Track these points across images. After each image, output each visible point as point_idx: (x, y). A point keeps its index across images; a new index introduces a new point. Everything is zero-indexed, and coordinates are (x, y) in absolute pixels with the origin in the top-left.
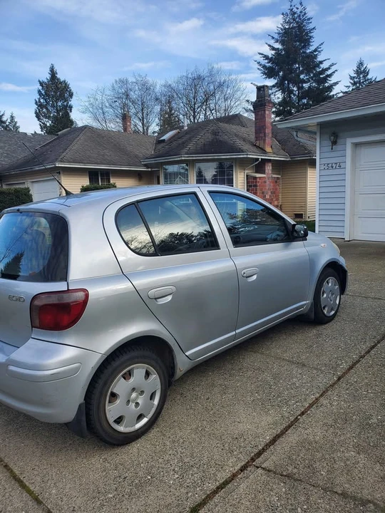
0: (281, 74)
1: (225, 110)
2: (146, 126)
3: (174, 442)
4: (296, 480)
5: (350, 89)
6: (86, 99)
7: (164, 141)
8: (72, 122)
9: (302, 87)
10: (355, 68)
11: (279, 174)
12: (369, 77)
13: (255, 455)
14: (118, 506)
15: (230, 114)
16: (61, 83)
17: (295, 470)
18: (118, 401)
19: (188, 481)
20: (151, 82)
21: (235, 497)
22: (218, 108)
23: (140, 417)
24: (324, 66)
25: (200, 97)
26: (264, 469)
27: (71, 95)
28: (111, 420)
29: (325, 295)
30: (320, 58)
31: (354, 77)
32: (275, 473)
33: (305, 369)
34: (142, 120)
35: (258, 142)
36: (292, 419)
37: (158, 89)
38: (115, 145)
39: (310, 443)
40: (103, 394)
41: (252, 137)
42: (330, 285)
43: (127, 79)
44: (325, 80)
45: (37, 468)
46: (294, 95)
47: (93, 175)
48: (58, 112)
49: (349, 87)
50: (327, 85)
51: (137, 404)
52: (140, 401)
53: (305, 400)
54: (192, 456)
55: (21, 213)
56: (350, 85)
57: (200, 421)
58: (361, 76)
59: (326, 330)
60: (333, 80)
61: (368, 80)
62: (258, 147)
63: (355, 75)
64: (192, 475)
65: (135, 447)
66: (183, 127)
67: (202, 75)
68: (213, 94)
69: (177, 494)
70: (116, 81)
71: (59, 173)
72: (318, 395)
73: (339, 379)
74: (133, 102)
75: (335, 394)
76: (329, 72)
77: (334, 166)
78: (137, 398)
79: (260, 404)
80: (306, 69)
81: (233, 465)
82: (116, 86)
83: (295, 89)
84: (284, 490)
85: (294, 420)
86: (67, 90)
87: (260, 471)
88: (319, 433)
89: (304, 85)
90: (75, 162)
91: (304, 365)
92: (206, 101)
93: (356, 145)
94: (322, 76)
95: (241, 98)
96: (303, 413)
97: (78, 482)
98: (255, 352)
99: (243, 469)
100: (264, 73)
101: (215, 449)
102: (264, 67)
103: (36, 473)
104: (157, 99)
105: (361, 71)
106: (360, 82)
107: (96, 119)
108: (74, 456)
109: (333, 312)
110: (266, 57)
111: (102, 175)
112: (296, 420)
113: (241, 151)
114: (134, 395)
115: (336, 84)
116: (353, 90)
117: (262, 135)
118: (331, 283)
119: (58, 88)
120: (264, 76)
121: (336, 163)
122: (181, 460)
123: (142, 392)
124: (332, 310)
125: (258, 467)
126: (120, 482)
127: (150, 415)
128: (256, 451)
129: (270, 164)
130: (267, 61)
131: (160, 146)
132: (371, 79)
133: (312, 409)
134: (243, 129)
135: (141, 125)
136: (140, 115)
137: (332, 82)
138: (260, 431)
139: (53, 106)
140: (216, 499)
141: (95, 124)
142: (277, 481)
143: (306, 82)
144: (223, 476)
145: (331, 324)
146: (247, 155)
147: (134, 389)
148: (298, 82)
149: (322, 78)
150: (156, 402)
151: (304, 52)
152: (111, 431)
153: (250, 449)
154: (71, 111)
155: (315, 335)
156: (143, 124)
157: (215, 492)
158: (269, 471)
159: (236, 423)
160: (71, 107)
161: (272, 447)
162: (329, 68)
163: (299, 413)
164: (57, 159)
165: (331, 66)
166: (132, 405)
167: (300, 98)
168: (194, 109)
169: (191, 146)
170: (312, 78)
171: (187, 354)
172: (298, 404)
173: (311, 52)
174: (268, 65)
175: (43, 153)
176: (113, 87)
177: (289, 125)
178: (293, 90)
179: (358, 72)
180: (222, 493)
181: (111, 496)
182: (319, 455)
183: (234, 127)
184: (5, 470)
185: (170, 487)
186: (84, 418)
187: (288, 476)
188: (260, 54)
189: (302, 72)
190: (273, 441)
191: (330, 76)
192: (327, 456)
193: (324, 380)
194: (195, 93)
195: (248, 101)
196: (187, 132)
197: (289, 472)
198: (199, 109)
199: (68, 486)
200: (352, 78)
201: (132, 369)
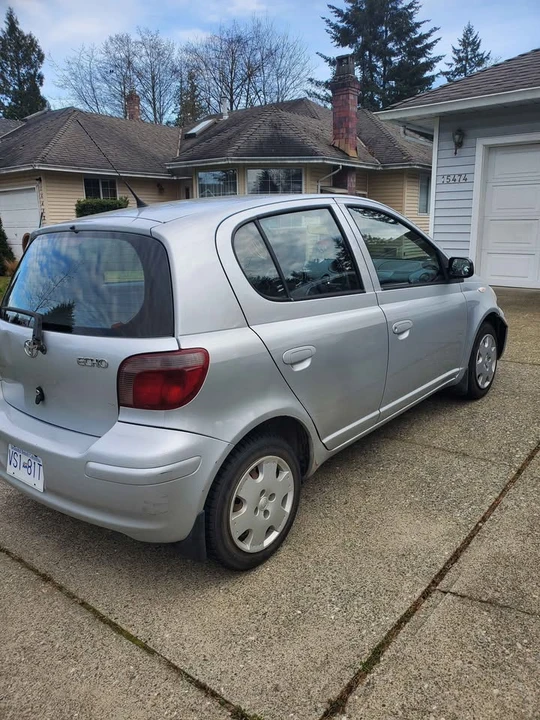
0: (360, 40)
1: (277, 93)
2: (159, 113)
3: (317, 563)
4: (502, 607)
5: (453, 68)
6: (65, 66)
7: (193, 136)
8: (43, 102)
9: (391, 62)
10: (461, 37)
11: (365, 190)
12: (480, 51)
13: (436, 577)
14: (268, 651)
15: (286, 99)
16: (24, 38)
17: (497, 595)
18: (244, 510)
19: (356, 614)
20: (165, 43)
21: (427, 632)
22: (269, 88)
23: (269, 530)
24: (421, 31)
25: (241, 72)
26: (454, 594)
27: (41, 58)
28: (236, 536)
29: (480, 361)
30: (416, 19)
31: (459, 51)
32: (470, 599)
33: (469, 460)
34: (153, 103)
35: (337, 142)
36: (472, 527)
37: (176, 56)
38: (122, 140)
39: (506, 559)
40: (226, 501)
41: (329, 135)
42: (486, 345)
43: (127, 37)
44: (423, 52)
45: (130, 605)
46: (378, 73)
47: (91, 184)
48: (20, 84)
49: (452, 65)
50: (422, 60)
51: (266, 512)
52: (269, 508)
53: (482, 501)
54: (349, 579)
55: (77, 232)
56: (453, 62)
57: (344, 533)
58: (469, 49)
59: (481, 407)
60: (434, 52)
61: (478, 55)
62: (338, 149)
63: (461, 48)
64: (358, 607)
65: (264, 573)
66: (221, 115)
67: (243, 36)
68: (260, 68)
69: (346, 632)
70: (111, 40)
71: (40, 180)
72: (497, 495)
73: (519, 472)
74: (139, 75)
75: (521, 492)
76: (429, 40)
77: (457, 178)
78: (266, 503)
79: (422, 508)
80: (396, 34)
81: (411, 591)
82: (112, 47)
83: (379, 64)
84: (490, 620)
85: (475, 529)
86: (34, 50)
87: (449, 597)
88: (514, 545)
89: (393, 59)
90: (64, 163)
91: (465, 455)
92: (249, 76)
93: (490, 149)
94: (418, 46)
95: (301, 76)
96: (484, 520)
97: (198, 623)
98: (391, 439)
99: (426, 595)
100: (336, 38)
101: (379, 571)
102: (336, 27)
103: (131, 611)
104: (175, 71)
105: (470, 43)
106: (467, 59)
107: (82, 98)
108: (180, 586)
109: (487, 384)
110: (339, 12)
111: (105, 184)
112: (477, 528)
113: (314, 153)
114: (263, 499)
115: (439, 59)
116: (457, 69)
117: (343, 131)
118: (487, 343)
119: (21, 47)
120: (336, 43)
121: (460, 175)
122: (335, 587)
123: (272, 496)
124: (487, 380)
125: (445, 593)
126: (259, 620)
127: (281, 528)
128: (437, 571)
129: (354, 176)
130: (340, 19)
131: (189, 143)
132: (482, 55)
133: (495, 513)
134: (313, 121)
135: (152, 111)
136: (150, 95)
137: (432, 56)
138: (432, 544)
139: (12, 74)
140: (402, 636)
141: (80, 106)
142: (477, 610)
143: (395, 55)
144: (402, 606)
145: (485, 399)
146: (324, 159)
147: (263, 492)
148: (385, 54)
149: (417, 48)
150: (288, 508)
151: (396, 8)
152: (234, 551)
153: (426, 568)
154: (41, 84)
155: (468, 415)
156: (154, 109)
157: (398, 626)
158: (463, 596)
159: (397, 535)
160: (41, 78)
161: (456, 565)
162: (428, 35)
163: (479, 518)
164: (35, 158)
165: (432, 31)
166: (260, 514)
167: (386, 79)
168: (232, 89)
169: (240, 143)
170: (404, 48)
171: (324, 441)
172: (474, 507)
173: (404, 8)
174: (340, 25)
175: (9, 148)
176: (107, 48)
177: (396, 117)
178: (376, 66)
179: (465, 43)
180: (407, 628)
181: (253, 638)
182: (522, 574)
183: (301, 118)
184: (84, 610)
185: (333, 624)
186: (203, 535)
187: (489, 602)
188: (330, 6)
189: (390, 39)
190: (455, 557)
191: (429, 46)
192: (534, 575)
193: (499, 475)
194: (233, 63)
195: (311, 80)
196: (230, 124)
197: (490, 596)
198: (238, 91)
199: (186, 627)
200: (456, 52)
201: (261, 464)
